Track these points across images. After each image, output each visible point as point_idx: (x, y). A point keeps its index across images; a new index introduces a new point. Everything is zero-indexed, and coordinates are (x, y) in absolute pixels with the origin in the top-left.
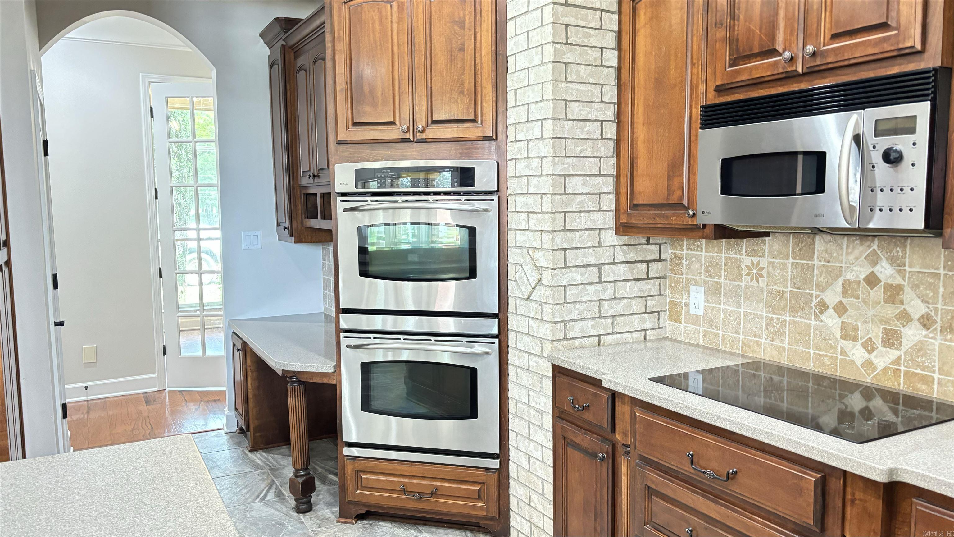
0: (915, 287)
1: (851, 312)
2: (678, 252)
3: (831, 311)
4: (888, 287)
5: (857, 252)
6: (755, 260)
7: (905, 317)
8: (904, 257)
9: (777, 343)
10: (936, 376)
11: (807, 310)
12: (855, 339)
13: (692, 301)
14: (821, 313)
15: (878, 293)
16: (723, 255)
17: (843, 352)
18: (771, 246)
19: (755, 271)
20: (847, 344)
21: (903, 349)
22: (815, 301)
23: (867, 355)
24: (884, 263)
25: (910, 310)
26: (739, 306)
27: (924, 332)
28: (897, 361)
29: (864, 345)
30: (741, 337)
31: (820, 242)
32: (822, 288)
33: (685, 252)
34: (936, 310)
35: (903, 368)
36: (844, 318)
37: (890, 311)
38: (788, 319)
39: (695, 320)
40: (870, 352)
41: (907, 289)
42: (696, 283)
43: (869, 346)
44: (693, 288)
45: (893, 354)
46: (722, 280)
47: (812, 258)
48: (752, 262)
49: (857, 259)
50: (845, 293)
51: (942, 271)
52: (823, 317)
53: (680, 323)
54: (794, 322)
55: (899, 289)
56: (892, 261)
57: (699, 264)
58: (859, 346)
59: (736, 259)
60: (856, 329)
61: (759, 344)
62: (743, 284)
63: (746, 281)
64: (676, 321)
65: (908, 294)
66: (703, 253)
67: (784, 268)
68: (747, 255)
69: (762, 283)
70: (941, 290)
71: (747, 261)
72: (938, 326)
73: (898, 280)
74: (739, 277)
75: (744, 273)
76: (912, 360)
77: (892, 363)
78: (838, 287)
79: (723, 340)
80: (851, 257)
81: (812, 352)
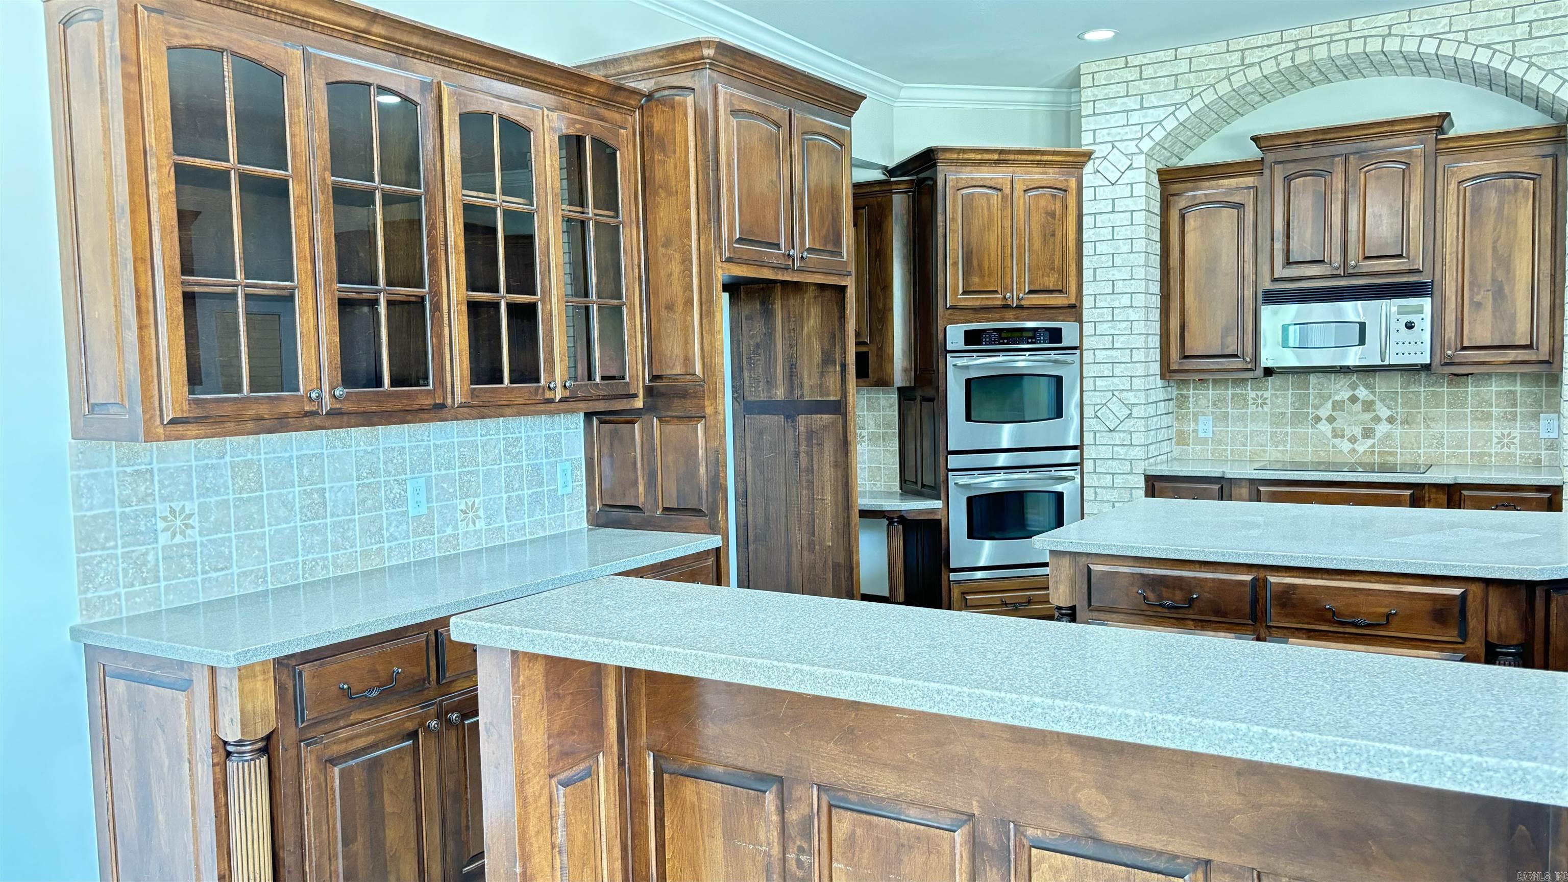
0: (1383, 400)
1: (1339, 420)
2: (1185, 392)
3: (1324, 421)
4: (1364, 402)
5: (1342, 383)
6: (1260, 393)
7: (1377, 419)
8: (1375, 383)
9: (1281, 448)
10: (1399, 450)
11: (1305, 423)
12: (1343, 437)
13: (1201, 427)
14: (1316, 423)
15: (1358, 407)
16: (1230, 392)
17: (1334, 446)
18: (1273, 383)
19: (1260, 401)
20: (1337, 441)
21: (1377, 439)
22: (1311, 417)
23: (1352, 446)
24: (1362, 388)
25: (1380, 415)
26: (1246, 426)
27: (1390, 426)
28: (1373, 446)
29: (1349, 440)
30: (1249, 448)
31: (1313, 379)
32: (1316, 407)
33: (1191, 392)
34: (1397, 412)
35: (1376, 450)
36: (1334, 425)
37: (1368, 416)
38: (1289, 431)
39: (1205, 441)
40: (1353, 444)
41: (1377, 402)
42: (1204, 414)
43: (1353, 440)
44: (1201, 418)
45: (1370, 442)
46: (1229, 409)
47: (1308, 389)
48: (1257, 395)
49: (1342, 387)
50: (1334, 409)
51: (1399, 390)
52: (1318, 426)
53: (1188, 445)
54: (1295, 432)
55: (1372, 403)
56: (1367, 386)
57: (1206, 401)
58: (1346, 441)
59: (1242, 395)
60: (1343, 430)
61: (1265, 451)
62: (1249, 411)
63: (1252, 409)
64: (1184, 445)
65: (1379, 405)
66: (1211, 392)
67: (1285, 397)
68: (1252, 390)
69: (1266, 408)
70: (1400, 401)
71: (1252, 394)
72: (1399, 421)
73: (1371, 397)
74: (1246, 406)
75: (1250, 403)
76: (1383, 443)
77: (1370, 447)
78: (1329, 405)
79: (1231, 453)
80: (1338, 386)
81: (1310, 449)
